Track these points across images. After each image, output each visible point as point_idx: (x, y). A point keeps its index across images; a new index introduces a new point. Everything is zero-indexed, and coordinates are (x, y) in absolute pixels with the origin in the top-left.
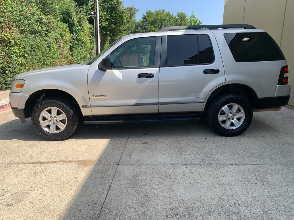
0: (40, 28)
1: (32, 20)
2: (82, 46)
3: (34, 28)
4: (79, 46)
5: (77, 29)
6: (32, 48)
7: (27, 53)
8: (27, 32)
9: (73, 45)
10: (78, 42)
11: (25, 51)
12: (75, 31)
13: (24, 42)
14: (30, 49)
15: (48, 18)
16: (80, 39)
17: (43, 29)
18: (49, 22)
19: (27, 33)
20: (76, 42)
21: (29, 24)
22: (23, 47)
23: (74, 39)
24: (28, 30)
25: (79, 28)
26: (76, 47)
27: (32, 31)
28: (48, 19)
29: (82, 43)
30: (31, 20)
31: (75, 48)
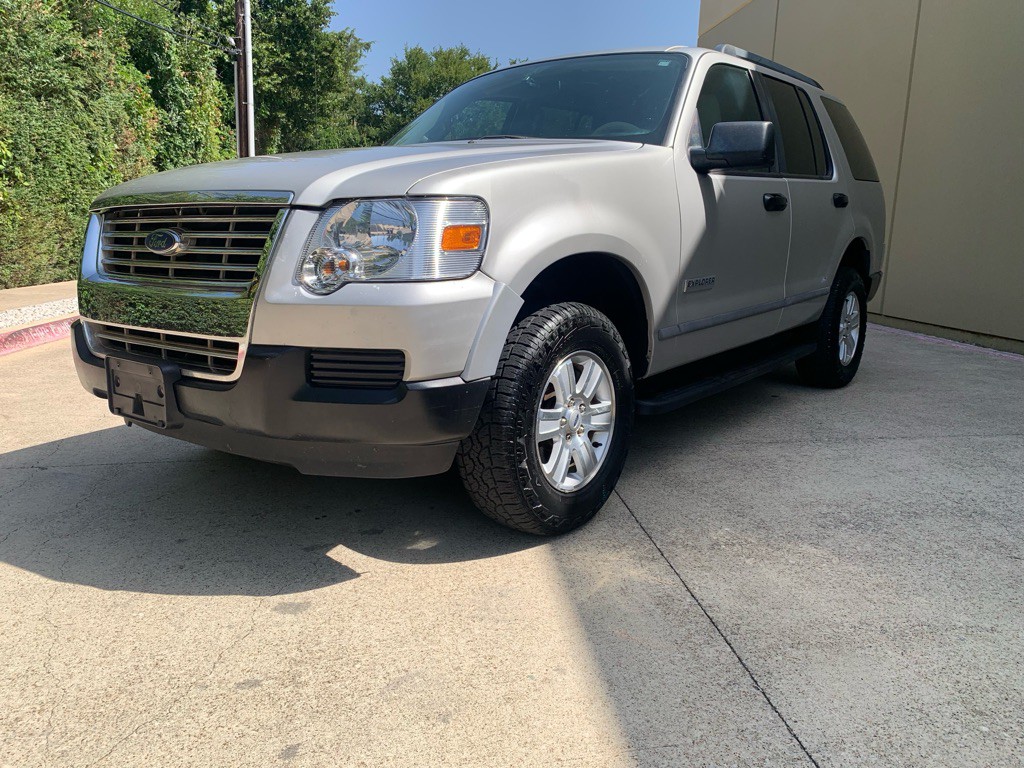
0: (66, 80)
1: (42, 45)
2: (194, 156)
3: (46, 77)
4: (186, 155)
5: (182, 95)
6: (38, 150)
7: (21, 166)
8: (23, 88)
9: (167, 150)
10: (185, 141)
11: (14, 158)
12: (174, 99)
13: (13, 124)
14: (34, 153)
15: (91, 45)
16: (190, 128)
17: (77, 83)
18: (95, 60)
19: (23, 91)
20: (178, 141)
21: (33, 60)
22: (10, 141)
23: (169, 128)
24: (29, 80)
25: (188, 89)
26: (177, 156)
27: (42, 86)
28: (90, 48)
29: (198, 144)
30: (38, 47)
31: (172, 160)
